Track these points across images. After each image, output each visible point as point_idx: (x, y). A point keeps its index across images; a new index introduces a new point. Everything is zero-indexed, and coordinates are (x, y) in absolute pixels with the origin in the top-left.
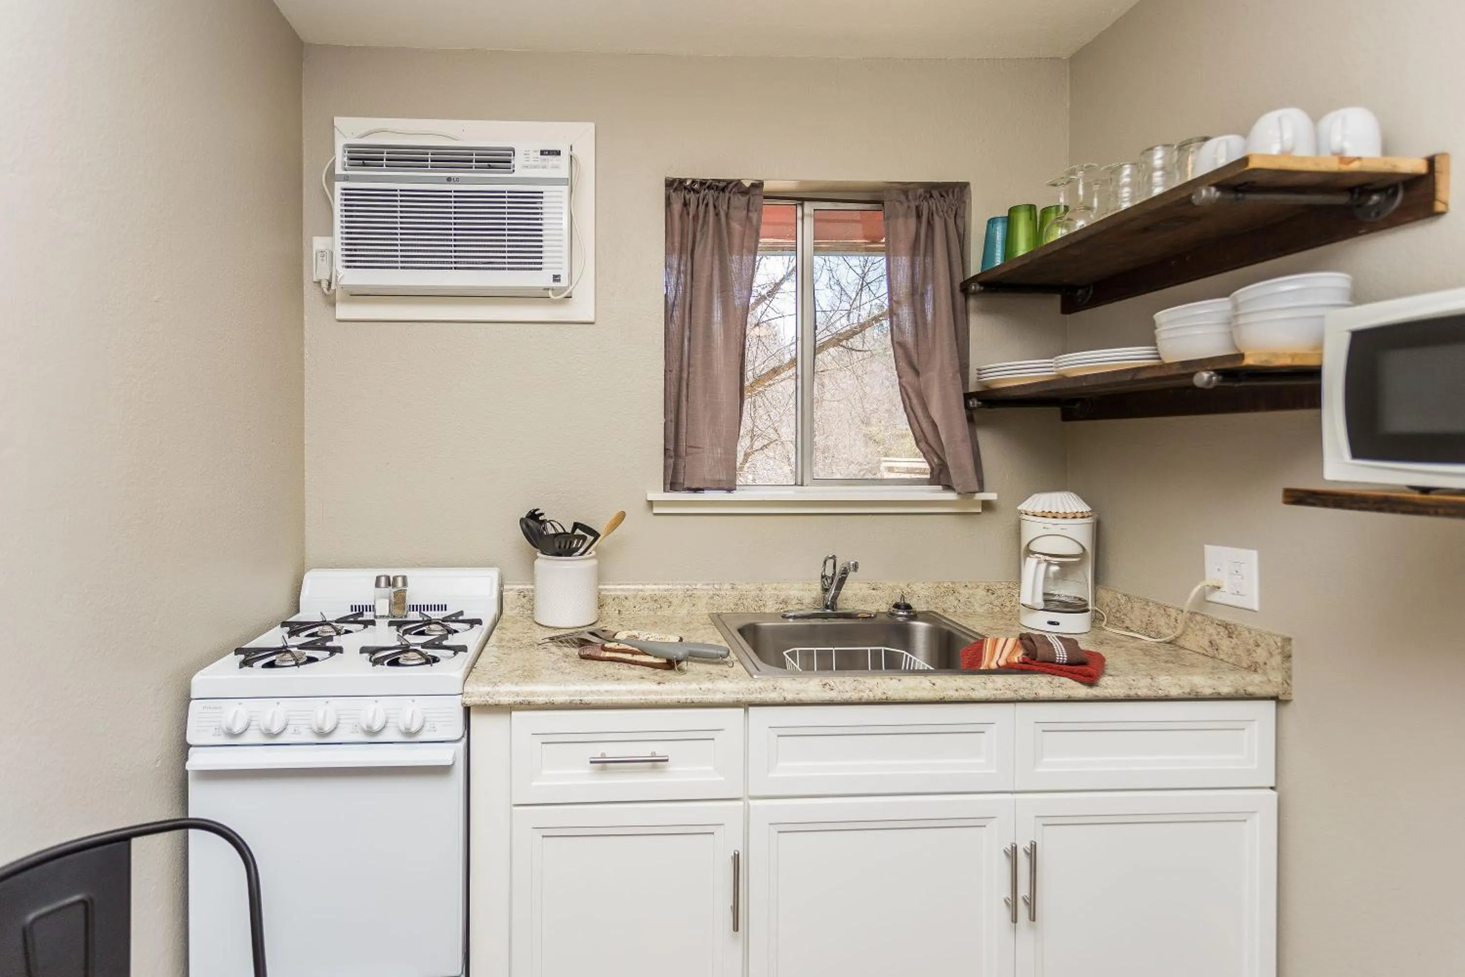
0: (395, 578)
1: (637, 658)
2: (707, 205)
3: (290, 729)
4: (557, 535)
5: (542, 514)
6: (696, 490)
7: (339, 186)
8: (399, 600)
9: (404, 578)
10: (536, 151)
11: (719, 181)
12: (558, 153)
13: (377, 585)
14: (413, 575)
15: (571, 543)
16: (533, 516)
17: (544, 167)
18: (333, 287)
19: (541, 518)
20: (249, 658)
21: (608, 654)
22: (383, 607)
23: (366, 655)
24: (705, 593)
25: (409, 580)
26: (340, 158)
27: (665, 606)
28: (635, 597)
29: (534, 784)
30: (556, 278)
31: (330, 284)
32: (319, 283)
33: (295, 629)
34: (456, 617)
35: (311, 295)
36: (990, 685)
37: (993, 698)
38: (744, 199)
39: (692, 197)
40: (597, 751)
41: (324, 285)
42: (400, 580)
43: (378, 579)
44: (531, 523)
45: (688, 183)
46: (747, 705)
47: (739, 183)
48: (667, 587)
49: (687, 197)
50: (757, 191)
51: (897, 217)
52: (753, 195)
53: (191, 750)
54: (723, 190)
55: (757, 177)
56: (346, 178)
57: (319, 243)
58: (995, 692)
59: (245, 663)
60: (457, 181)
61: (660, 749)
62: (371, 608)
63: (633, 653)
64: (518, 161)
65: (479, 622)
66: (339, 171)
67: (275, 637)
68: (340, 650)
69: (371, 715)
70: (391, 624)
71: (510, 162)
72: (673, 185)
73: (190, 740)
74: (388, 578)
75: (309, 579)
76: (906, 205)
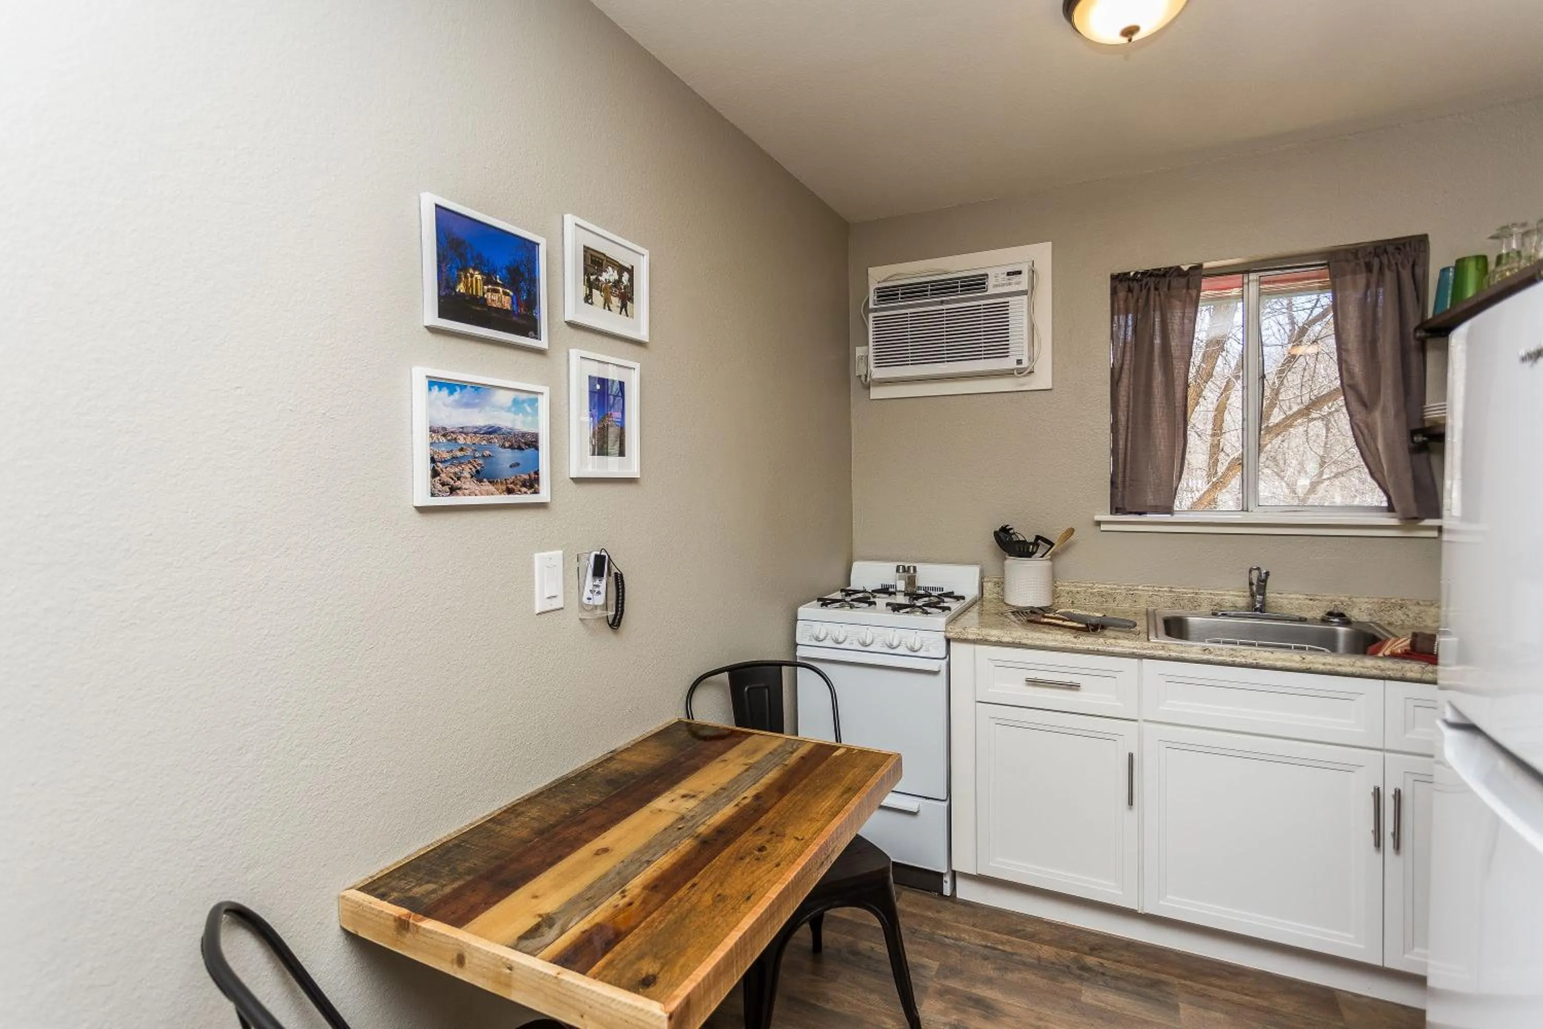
0: (909, 567)
1: (1065, 623)
2: (1149, 289)
3: (848, 641)
4: (1019, 542)
5: (1011, 529)
6: (1140, 514)
7: (871, 315)
8: (911, 581)
9: (915, 568)
10: (1003, 274)
11: (1159, 270)
12: (1020, 273)
13: (898, 571)
14: (919, 567)
15: (1028, 548)
16: (1005, 530)
17: (1010, 284)
18: (868, 379)
19: (1011, 531)
20: (825, 603)
21: (1046, 620)
22: (901, 585)
23: (889, 608)
24: (1146, 593)
25: (917, 569)
26: (872, 297)
27: (1111, 600)
28: (1085, 591)
29: (990, 690)
30: (1019, 362)
31: (866, 376)
32: (860, 376)
33: (849, 594)
34: (950, 595)
35: (855, 385)
36: (1359, 663)
37: (1358, 673)
38: (1183, 281)
39: (1135, 285)
40: (1032, 675)
41: (863, 378)
42: (912, 568)
43: (898, 567)
44: (1001, 535)
45: (1132, 274)
46: (1142, 657)
47: (1178, 269)
48: (1112, 586)
49: (1132, 285)
50: (1197, 271)
51: (1344, 275)
52: (1191, 276)
53: (799, 647)
54: (1164, 275)
55: (1195, 261)
56: (875, 310)
57: (859, 351)
58: (1362, 670)
59: (822, 605)
60: (948, 302)
61: (1075, 679)
62: (894, 586)
63: (1064, 620)
64: (990, 282)
65: (963, 598)
66: (871, 306)
67: (838, 595)
68: (874, 603)
69: (891, 638)
70: (905, 595)
71: (984, 284)
72: (1119, 280)
73: (798, 641)
74: (904, 567)
75: (856, 565)
76: (1353, 264)
